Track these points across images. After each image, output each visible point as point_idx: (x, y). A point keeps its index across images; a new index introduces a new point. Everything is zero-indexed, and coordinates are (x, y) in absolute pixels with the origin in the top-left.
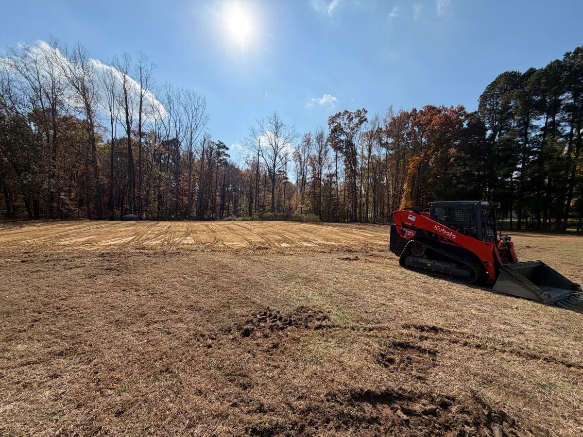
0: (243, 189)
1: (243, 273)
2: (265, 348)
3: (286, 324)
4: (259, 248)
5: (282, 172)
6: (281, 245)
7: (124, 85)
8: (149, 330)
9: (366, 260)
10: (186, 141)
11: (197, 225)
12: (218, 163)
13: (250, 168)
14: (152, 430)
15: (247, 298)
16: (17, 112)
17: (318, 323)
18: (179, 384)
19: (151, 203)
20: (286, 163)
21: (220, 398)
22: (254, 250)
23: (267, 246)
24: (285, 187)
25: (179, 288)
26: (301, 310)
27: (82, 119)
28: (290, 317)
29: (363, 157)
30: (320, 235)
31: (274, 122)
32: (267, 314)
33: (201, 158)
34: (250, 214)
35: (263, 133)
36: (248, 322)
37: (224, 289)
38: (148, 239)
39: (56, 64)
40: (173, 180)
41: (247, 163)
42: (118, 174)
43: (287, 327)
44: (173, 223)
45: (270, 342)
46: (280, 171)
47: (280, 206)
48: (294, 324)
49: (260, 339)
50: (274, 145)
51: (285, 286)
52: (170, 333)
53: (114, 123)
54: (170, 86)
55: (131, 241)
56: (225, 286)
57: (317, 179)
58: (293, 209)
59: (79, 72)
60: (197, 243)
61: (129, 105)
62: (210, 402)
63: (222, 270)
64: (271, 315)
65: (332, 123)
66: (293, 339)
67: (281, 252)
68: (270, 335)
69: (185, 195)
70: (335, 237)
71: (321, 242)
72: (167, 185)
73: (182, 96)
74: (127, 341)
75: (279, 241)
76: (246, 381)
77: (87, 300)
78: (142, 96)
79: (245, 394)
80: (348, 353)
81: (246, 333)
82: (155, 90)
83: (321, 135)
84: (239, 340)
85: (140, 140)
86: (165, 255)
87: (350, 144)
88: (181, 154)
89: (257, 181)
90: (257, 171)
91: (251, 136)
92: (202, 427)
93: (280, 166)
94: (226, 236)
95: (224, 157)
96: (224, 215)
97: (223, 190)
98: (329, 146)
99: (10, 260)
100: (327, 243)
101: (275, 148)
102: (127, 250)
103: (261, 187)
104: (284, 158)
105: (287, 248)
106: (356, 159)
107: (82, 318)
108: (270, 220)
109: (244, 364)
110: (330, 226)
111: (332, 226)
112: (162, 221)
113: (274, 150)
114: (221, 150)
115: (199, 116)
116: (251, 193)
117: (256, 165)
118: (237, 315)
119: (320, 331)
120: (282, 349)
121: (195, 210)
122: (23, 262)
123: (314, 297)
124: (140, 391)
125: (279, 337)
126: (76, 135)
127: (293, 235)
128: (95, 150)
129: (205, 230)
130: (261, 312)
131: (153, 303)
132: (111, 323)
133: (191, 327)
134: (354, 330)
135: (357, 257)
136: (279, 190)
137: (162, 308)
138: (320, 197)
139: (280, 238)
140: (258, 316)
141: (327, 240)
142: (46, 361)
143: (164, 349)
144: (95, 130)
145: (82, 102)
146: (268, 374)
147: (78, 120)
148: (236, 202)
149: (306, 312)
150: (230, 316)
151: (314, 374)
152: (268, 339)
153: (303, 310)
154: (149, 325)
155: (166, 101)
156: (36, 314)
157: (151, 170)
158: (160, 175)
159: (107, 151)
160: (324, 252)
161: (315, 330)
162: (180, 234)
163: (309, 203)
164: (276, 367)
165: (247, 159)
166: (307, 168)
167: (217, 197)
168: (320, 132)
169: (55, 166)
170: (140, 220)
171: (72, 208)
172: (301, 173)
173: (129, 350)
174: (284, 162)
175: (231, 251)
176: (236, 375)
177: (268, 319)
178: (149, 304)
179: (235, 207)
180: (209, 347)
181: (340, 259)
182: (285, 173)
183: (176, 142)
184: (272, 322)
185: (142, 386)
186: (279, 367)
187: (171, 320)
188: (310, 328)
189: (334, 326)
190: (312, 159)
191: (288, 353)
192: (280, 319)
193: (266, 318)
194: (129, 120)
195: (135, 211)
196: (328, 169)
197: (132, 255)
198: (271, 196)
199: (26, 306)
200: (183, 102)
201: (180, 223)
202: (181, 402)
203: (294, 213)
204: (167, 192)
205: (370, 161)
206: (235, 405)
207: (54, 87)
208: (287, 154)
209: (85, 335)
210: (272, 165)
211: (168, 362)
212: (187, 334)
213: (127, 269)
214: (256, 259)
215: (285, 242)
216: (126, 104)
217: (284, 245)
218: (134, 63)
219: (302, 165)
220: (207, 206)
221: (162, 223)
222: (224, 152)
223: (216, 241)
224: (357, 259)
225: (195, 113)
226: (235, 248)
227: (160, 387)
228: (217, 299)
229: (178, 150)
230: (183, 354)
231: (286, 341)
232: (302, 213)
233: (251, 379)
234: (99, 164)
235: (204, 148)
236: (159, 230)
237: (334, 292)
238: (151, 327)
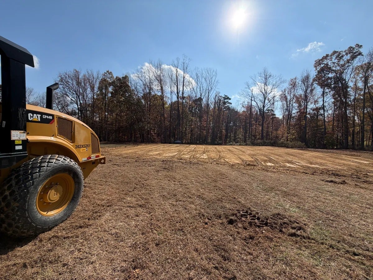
0: (240, 124)
1: (235, 180)
2: (243, 236)
3: (263, 224)
4: (249, 165)
5: (270, 110)
6: (267, 164)
7: (176, 74)
8: (177, 204)
9: (356, 185)
10: (205, 98)
11: (210, 147)
12: (224, 109)
13: (245, 110)
14: (169, 261)
15: (235, 198)
16: (138, 96)
17: (293, 231)
18: (186, 240)
19: (187, 134)
20: (273, 103)
21: (208, 260)
22: (245, 166)
23: (255, 164)
24: (272, 121)
25: (195, 184)
26: (277, 216)
27: (160, 95)
28: (267, 219)
29: (356, 89)
30: (304, 159)
31: (264, 75)
32: (247, 213)
33: (214, 107)
34: (245, 141)
35: (255, 84)
36: (233, 215)
37: (220, 189)
38: (184, 154)
39: (151, 72)
40: (198, 121)
41: (243, 106)
42: (173, 120)
43: (263, 227)
44: (198, 145)
45: (248, 233)
46: (268, 110)
47: (268, 135)
48: (270, 226)
49: (240, 229)
50: (263, 91)
51: (266, 195)
52: (186, 209)
53: (172, 94)
54: (198, 68)
55: (176, 155)
56: (221, 187)
57: (303, 113)
58: (280, 138)
59: (159, 73)
60: (209, 158)
61: (179, 83)
62: (202, 259)
63: (221, 177)
64: (251, 214)
65: (318, 65)
66: (266, 237)
67: (266, 169)
68: (248, 228)
69: (204, 130)
70: (321, 161)
71: (304, 164)
72: (195, 124)
73: (204, 72)
74: (166, 207)
75: (265, 161)
76: (227, 255)
77: (154, 182)
78: (184, 77)
79: (225, 264)
80: (322, 267)
81: (231, 222)
82: (190, 73)
83: (307, 78)
84: (226, 225)
85: (183, 101)
86: (191, 163)
87: (339, 79)
88: (203, 106)
89: (250, 118)
90: (250, 111)
91: (246, 88)
92: (195, 273)
93: (269, 106)
94: (227, 155)
95: (228, 105)
96: (227, 142)
97: (227, 126)
98: (315, 84)
99: (132, 160)
100: (311, 166)
101: (264, 94)
102: (174, 159)
103: (254, 122)
104: (272, 100)
105: (271, 166)
106: (347, 92)
107: (151, 191)
108: (259, 146)
109: (226, 243)
110: (316, 151)
111: (319, 152)
112: (192, 144)
113: (264, 95)
114: (226, 101)
115: (213, 82)
116: (246, 126)
117: (250, 108)
118: (226, 207)
119: (294, 238)
120: (257, 242)
121: (210, 138)
122: (136, 161)
123: (291, 209)
124: (167, 237)
125: (256, 232)
126: (157, 103)
127: (277, 157)
128: (164, 109)
129: (215, 151)
130: (243, 210)
131: (180, 189)
132: (161, 196)
133: (197, 208)
134: (333, 248)
135: (344, 181)
136: (268, 124)
137: (185, 193)
138: (305, 128)
139: (266, 159)
140: (241, 212)
141: (311, 163)
142: (135, 207)
143: (181, 216)
144: (164, 99)
145: (160, 86)
146: (243, 256)
147: (158, 95)
148: (235, 133)
149: (282, 219)
150: (222, 207)
151: (283, 272)
152: (247, 231)
153: (279, 216)
154: (177, 201)
155: (196, 77)
156: (136, 185)
157: (188, 116)
158: (192, 119)
159: (169, 109)
160: (306, 173)
161: (288, 235)
162: (201, 152)
163: (295, 133)
164: (250, 254)
165: (243, 104)
166: (292, 105)
167: (223, 130)
168: (306, 75)
169: (149, 118)
170: (182, 144)
171: (155, 137)
172: (287, 109)
173: (166, 213)
174: (272, 103)
175: (229, 165)
176: (220, 248)
177: (248, 216)
178: (179, 189)
179: (235, 136)
180: (206, 224)
181: (323, 180)
182: (273, 111)
183: (200, 99)
184: (251, 219)
185: (168, 234)
186: (252, 255)
187: (188, 201)
188: (284, 233)
189: (309, 238)
190: (297, 98)
191: (261, 246)
192: (258, 219)
193: (247, 215)
194: (178, 91)
195: (180, 139)
196: (315, 104)
197: (175, 162)
198: (261, 128)
199: (133, 181)
200: (204, 76)
201: (201, 146)
202: (186, 251)
203: (280, 141)
204: (195, 128)
205: (367, 91)
206: (216, 268)
207: (150, 83)
208: (274, 97)
209: (150, 199)
210: (262, 106)
211: (183, 225)
212: (195, 212)
213: (172, 169)
214: (245, 172)
215: (270, 162)
216: (177, 84)
217: (269, 164)
218: (181, 61)
219: (288, 103)
220: (217, 136)
221: (192, 146)
222: (228, 101)
223: (220, 157)
224: (344, 183)
225: (210, 81)
226: (231, 163)
227: (177, 238)
228: (215, 194)
229: (201, 104)
230: (191, 223)
231: (260, 237)
232: (287, 140)
233: (229, 255)
234: (165, 115)
235: (215, 100)
236: (189, 150)
237: (313, 209)
238: (178, 203)
